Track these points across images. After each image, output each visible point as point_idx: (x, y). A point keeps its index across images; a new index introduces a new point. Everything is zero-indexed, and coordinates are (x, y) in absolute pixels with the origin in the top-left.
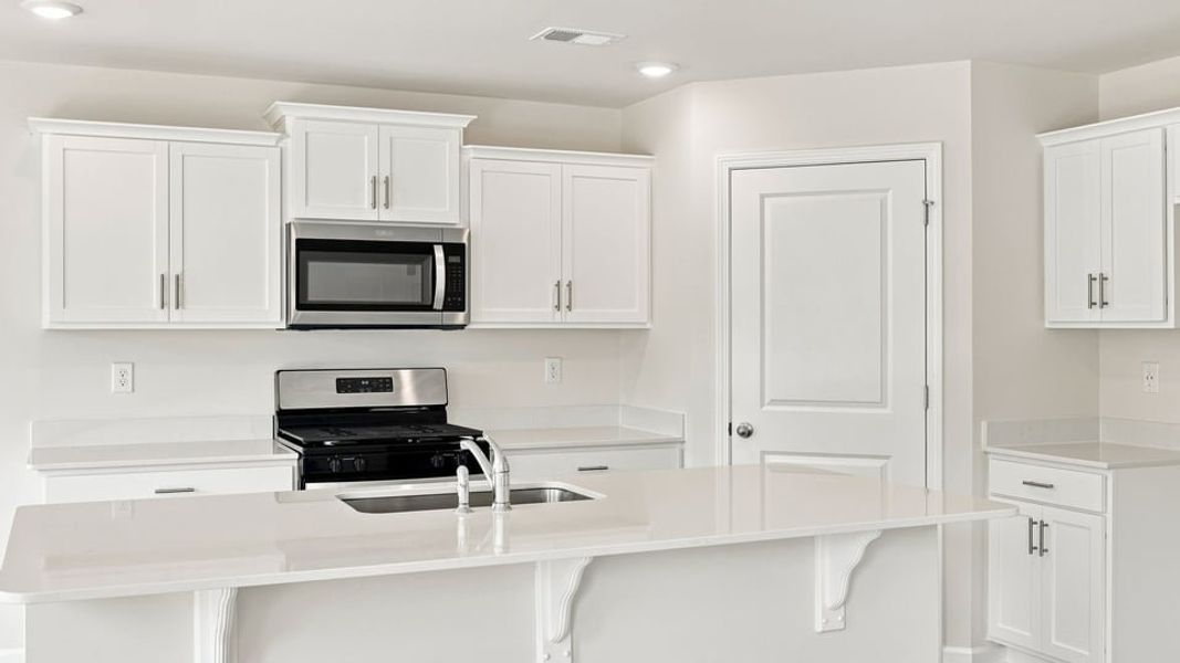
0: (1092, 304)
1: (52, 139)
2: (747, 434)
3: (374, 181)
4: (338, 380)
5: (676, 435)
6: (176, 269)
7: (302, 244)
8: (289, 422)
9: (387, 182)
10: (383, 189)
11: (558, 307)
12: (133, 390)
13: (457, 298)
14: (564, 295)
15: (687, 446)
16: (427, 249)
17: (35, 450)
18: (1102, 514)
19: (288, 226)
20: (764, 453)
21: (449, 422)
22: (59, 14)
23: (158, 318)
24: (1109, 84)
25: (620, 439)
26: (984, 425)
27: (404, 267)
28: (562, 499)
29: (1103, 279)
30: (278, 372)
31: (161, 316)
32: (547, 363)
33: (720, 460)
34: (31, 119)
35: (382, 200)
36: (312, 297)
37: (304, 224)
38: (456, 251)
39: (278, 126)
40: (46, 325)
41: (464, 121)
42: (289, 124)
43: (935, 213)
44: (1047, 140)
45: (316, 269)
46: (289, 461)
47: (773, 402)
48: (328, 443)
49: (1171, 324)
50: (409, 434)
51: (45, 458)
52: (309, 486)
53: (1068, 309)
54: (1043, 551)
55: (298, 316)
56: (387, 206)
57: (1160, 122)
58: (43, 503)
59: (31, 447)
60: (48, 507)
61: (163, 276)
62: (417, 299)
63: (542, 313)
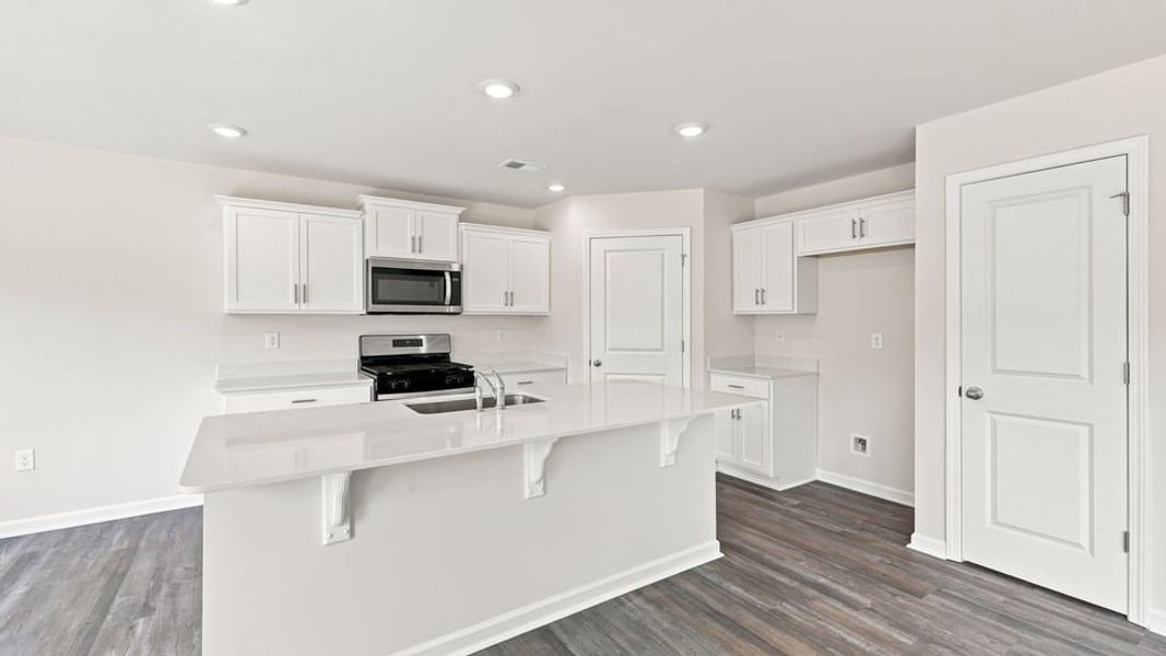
0: (757, 303)
1: (229, 209)
2: (598, 365)
3: (413, 239)
4: (394, 341)
5: (563, 366)
6: (304, 282)
7: (375, 270)
8: (368, 363)
9: (420, 239)
10: (417, 244)
11: (507, 305)
12: (279, 347)
13: (457, 299)
14: (510, 298)
15: (569, 371)
16: (442, 274)
17: (219, 381)
18: (768, 400)
19: (367, 261)
20: (606, 374)
21: (452, 360)
22: (233, 134)
23: (293, 308)
24: (760, 203)
25: (533, 368)
26: (708, 360)
27: (427, 283)
28: (524, 402)
29: (763, 291)
30: (361, 337)
31: (296, 307)
32: (499, 332)
33: (585, 379)
34: (217, 196)
35: (417, 249)
36: (380, 297)
37: (375, 259)
38: (456, 275)
39: (360, 208)
40: (226, 312)
41: (459, 210)
42: (367, 207)
43: (687, 260)
44: (735, 228)
45: (382, 283)
46: (369, 383)
47: (612, 350)
48: (389, 373)
49: (795, 312)
50: (432, 368)
51: (225, 386)
52: (380, 397)
53: (745, 305)
54: (739, 417)
55: (373, 308)
56: (420, 251)
57: (791, 219)
58: (223, 413)
59: (217, 378)
60: (226, 416)
61: (296, 286)
62: (436, 299)
63: (498, 307)
